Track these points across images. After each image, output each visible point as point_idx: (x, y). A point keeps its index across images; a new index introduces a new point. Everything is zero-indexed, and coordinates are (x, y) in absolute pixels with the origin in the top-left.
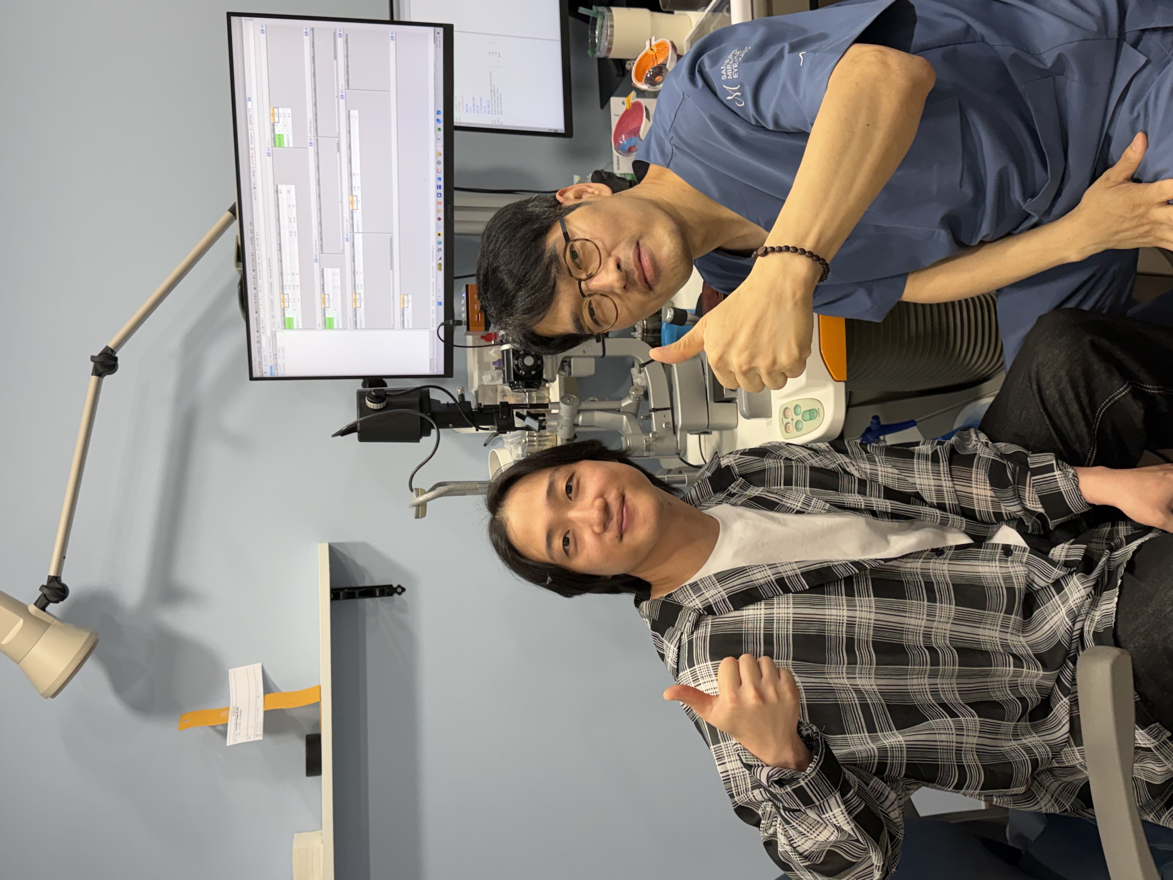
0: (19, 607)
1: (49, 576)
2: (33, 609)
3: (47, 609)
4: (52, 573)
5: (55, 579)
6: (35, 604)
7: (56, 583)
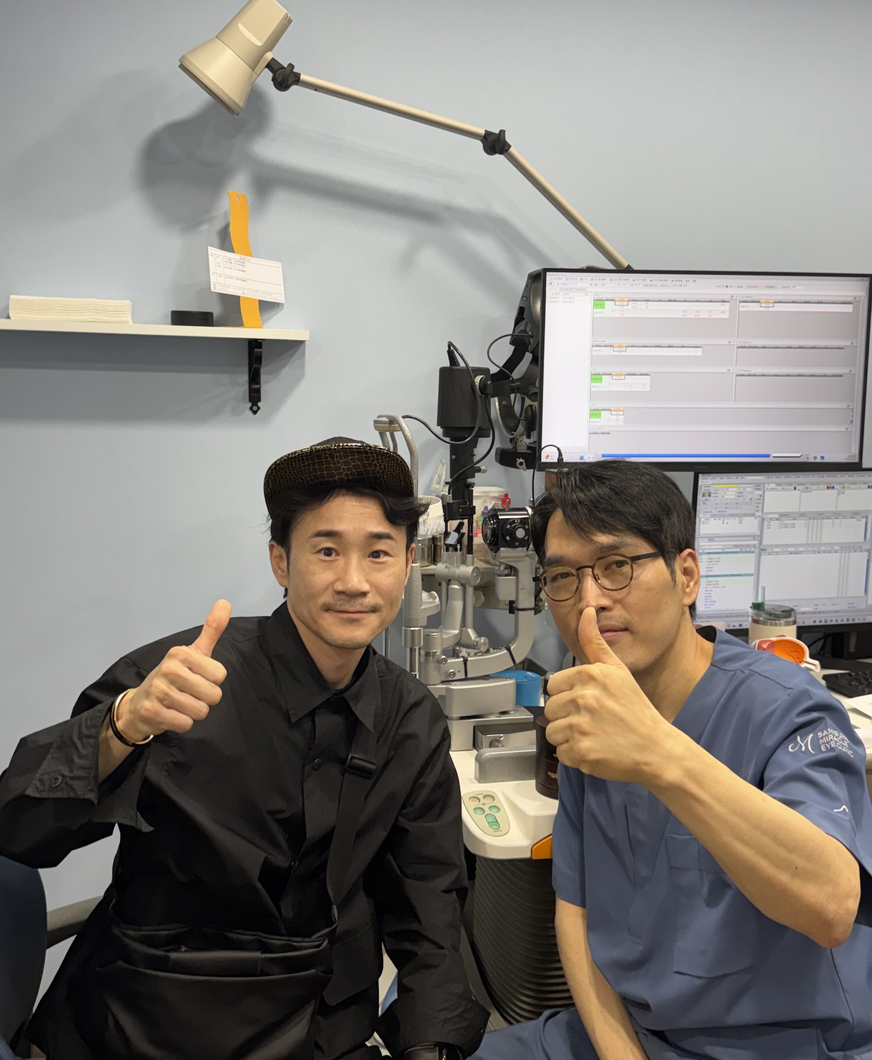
0: (271, 44)
1: (300, 74)
2: (269, 56)
3: (266, 69)
4: (303, 77)
5: (297, 80)
6: (273, 59)
7: (294, 80)
